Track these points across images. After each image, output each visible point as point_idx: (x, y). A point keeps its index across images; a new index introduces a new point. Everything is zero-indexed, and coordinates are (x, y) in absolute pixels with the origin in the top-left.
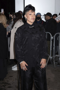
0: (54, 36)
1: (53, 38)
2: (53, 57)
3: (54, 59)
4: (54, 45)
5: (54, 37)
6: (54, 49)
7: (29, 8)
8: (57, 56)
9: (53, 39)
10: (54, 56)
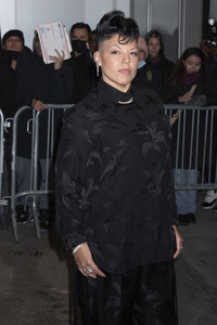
0: (15, 119)
1: (9, 125)
2: (9, 200)
3: (13, 206)
4: (14, 153)
5: (12, 122)
6: (13, 168)
7: (111, 24)
8: (24, 193)
9: (10, 129)
10: (13, 197)
